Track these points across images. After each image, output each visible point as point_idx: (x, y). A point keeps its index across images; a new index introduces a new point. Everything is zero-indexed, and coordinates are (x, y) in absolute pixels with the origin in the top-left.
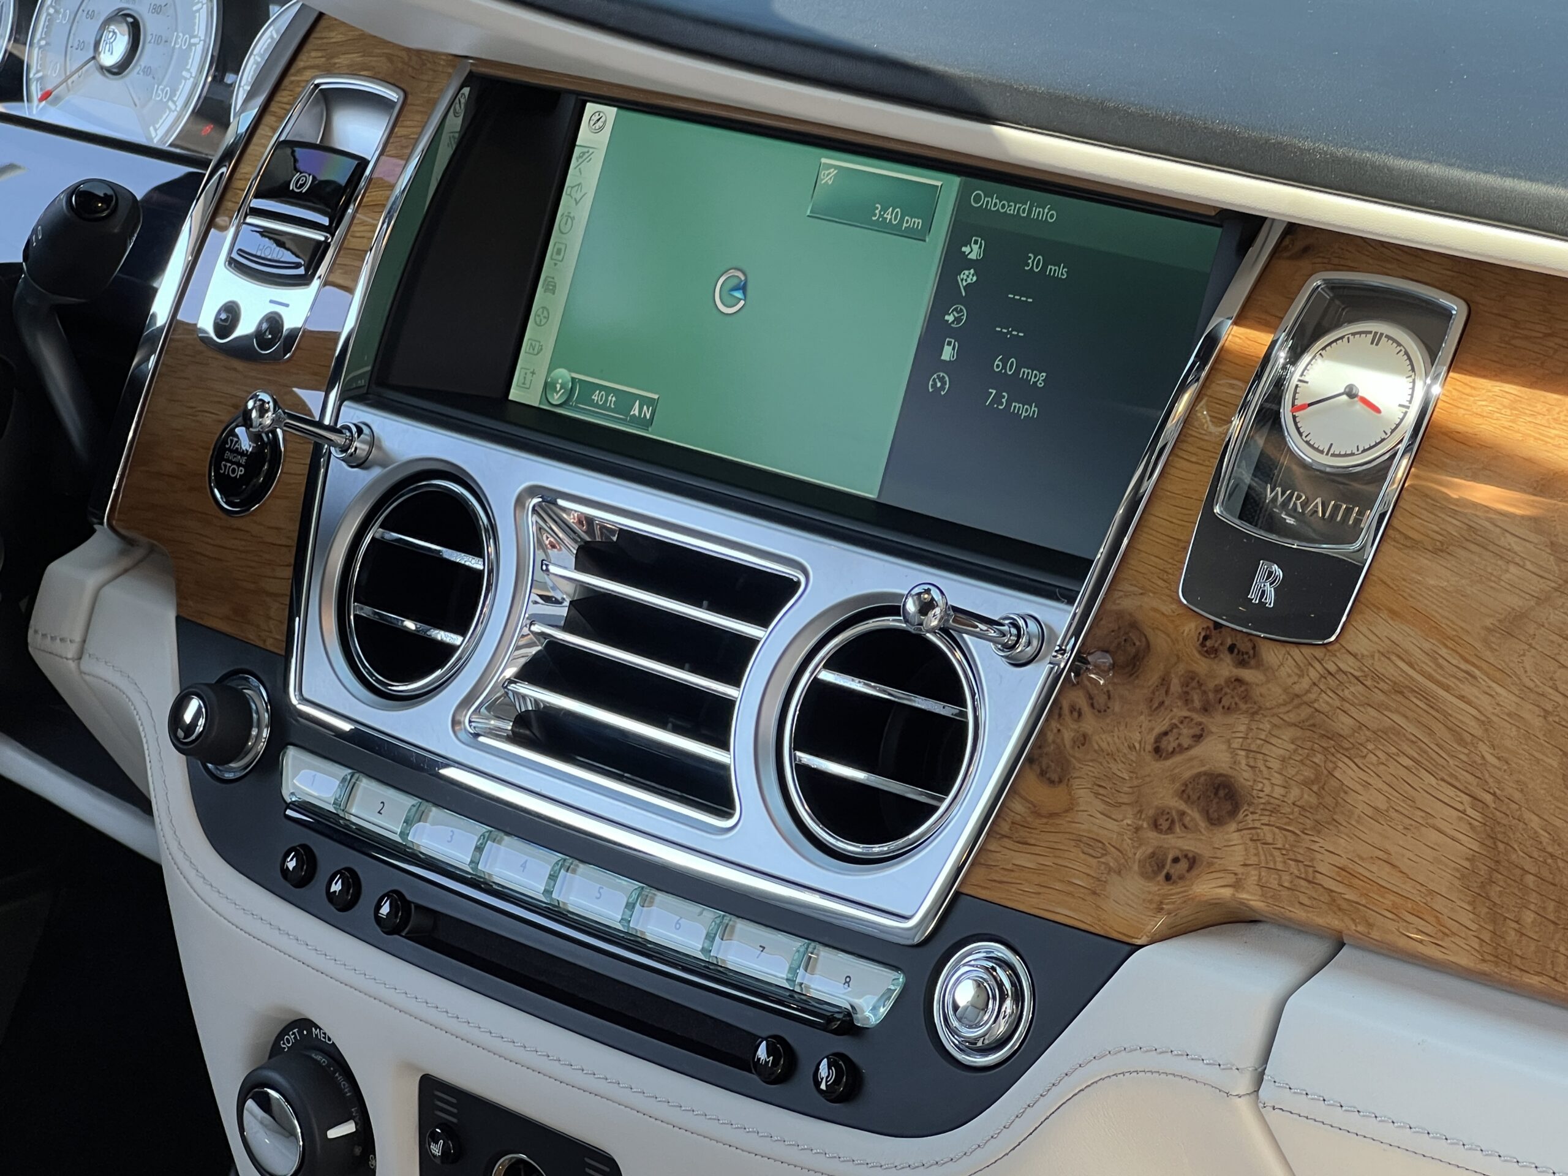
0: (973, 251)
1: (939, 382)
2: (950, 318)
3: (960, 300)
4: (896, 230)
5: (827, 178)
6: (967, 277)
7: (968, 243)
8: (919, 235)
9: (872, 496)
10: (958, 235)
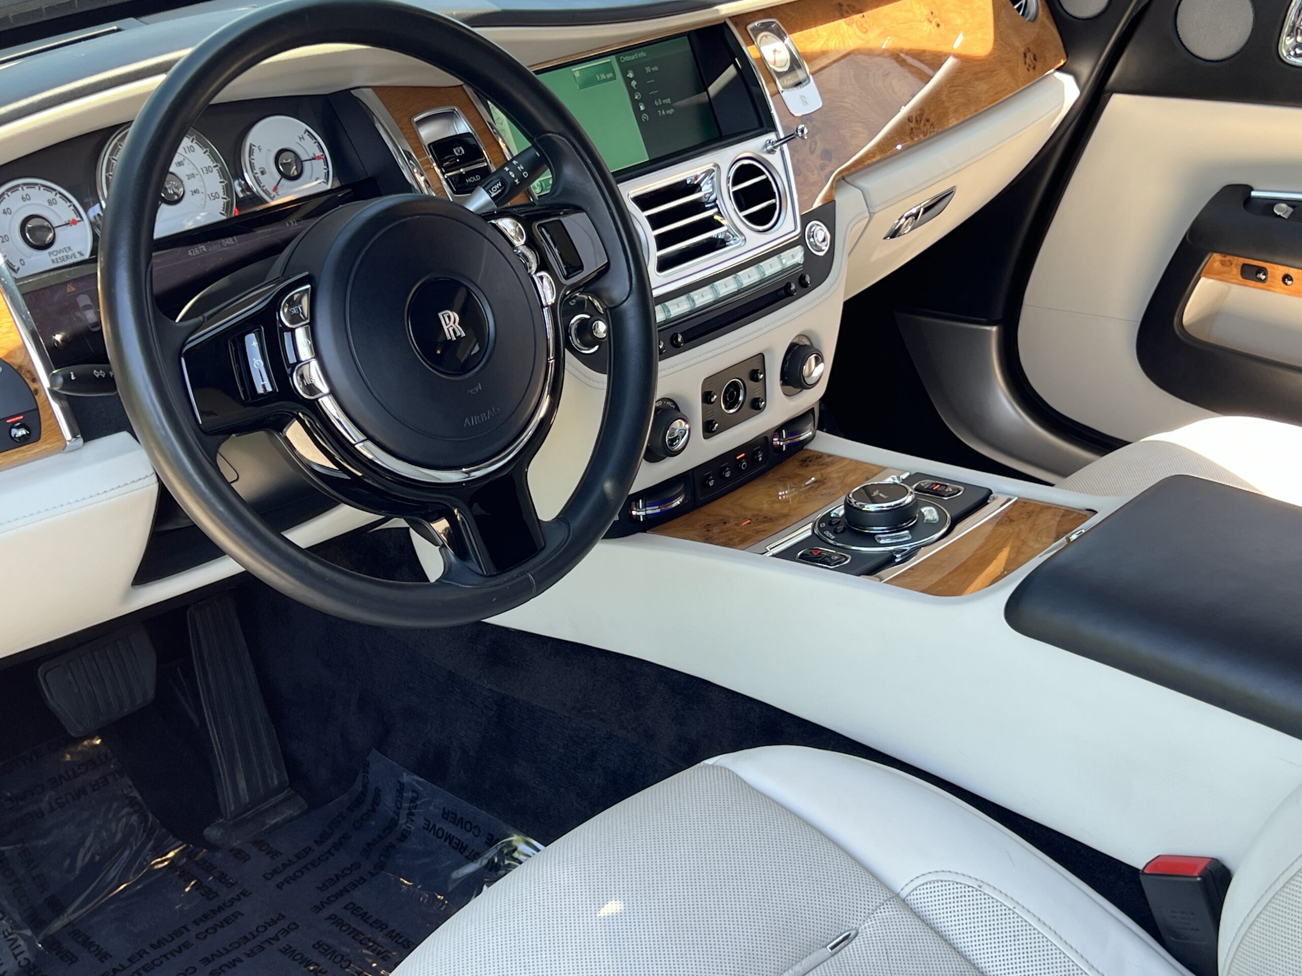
0: (631, 75)
1: (645, 117)
2: (636, 97)
3: (636, 91)
4: (606, 80)
5: (577, 74)
6: (634, 83)
7: (627, 74)
8: (614, 78)
9: (647, 159)
10: (624, 74)
